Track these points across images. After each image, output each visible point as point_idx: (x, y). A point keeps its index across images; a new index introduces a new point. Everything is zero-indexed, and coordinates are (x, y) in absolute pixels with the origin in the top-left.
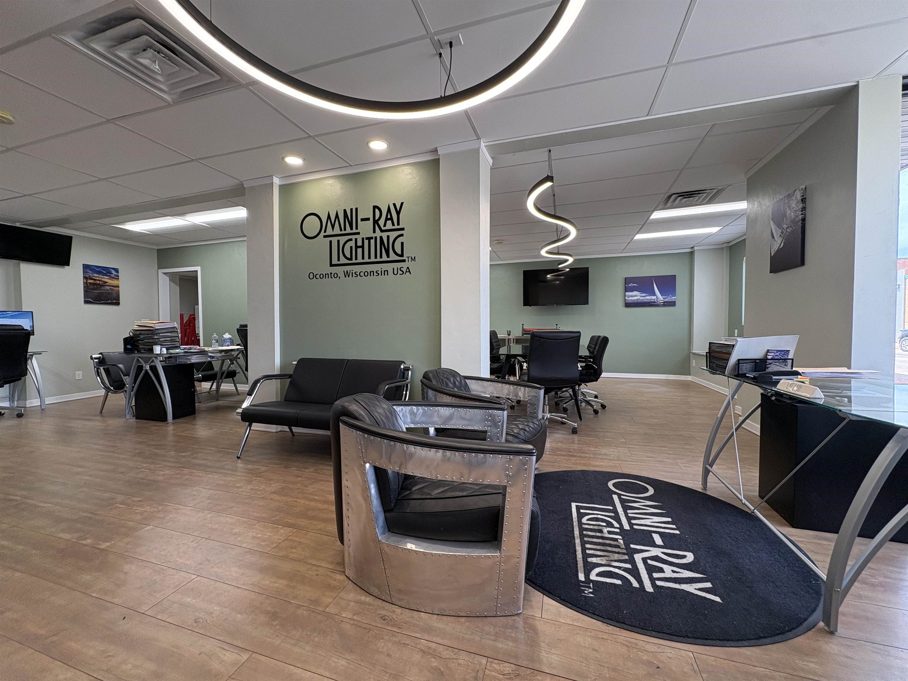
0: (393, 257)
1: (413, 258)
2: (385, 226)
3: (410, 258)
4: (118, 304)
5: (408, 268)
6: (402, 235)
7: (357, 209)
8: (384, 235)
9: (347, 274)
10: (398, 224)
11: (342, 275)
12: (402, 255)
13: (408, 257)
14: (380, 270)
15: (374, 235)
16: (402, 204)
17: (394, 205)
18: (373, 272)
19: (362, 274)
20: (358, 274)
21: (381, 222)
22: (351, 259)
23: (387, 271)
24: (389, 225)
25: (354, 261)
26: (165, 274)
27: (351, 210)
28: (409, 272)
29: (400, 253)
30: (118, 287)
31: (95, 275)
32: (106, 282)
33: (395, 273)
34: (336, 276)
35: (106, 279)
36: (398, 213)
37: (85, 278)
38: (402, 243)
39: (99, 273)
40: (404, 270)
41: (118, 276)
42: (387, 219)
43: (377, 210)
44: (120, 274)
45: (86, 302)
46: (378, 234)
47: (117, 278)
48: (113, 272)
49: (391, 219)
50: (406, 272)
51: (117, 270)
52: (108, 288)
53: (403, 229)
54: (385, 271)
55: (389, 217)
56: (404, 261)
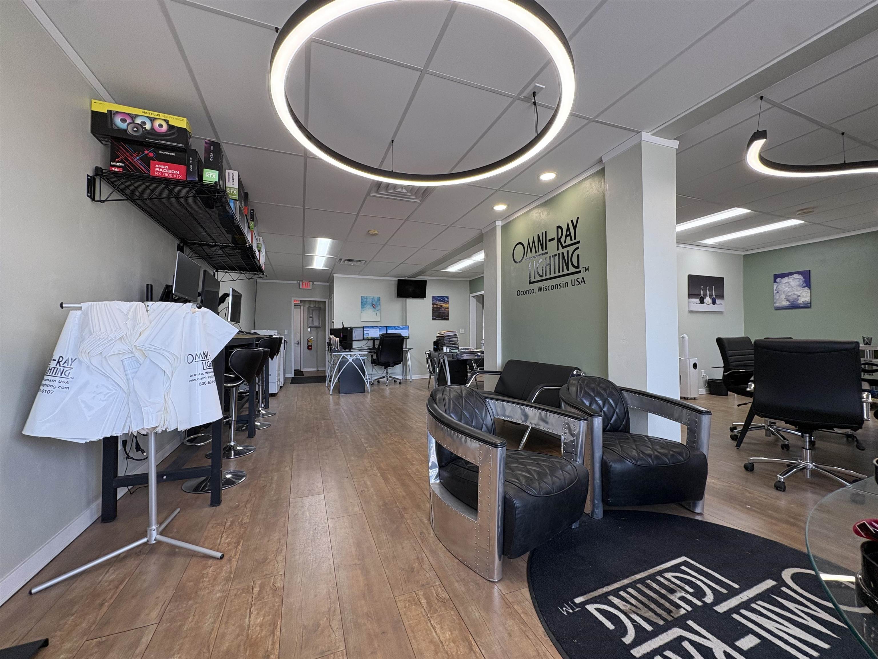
0: (572, 269)
1: (587, 268)
2: (565, 242)
3: (584, 269)
4: (448, 319)
5: (583, 278)
6: (578, 248)
7: (546, 232)
8: (565, 250)
9: (540, 289)
10: (575, 239)
11: (536, 290)
12: (578, 267)
13: (583, 268)
14: (562, 283)
15: (557, 252)
16: (578, 218)
17: (572, 221)
18: (557, 285)
19: (550, 288)
20: (547, 288)
21: (563, 240)
22: (542, 276)
23: (567, 283)
24: (569, 242)
25: (544, 278)
26: (473, 297)
27: (543, 233)
28: (584, 282)
29: (576, 265)
30: (448, 308)
31: (437, 302)
32: (442, 306)
33: (573, 284)
34: (532, 291)
35: (442, 304)
36: (575, 228)
37: (433, 304)
38: (578, 255)
39: (439, 300)
40: (580, 280)
41: (448, 301)
42: (567, 236)
43: (559, 230)
44: (449, 300)
45: (433, 319)
46: (561, 250)
47: (447, 303)
48: (446, 299)
49: (570, 235)
50: (582, 282)
51: (447, 298)
52: (443, 309)
53: (578, 242)
54: (565, 283)
55: (568, 233)
56: (580, 272)
